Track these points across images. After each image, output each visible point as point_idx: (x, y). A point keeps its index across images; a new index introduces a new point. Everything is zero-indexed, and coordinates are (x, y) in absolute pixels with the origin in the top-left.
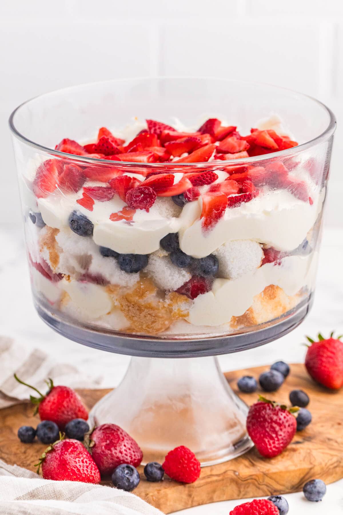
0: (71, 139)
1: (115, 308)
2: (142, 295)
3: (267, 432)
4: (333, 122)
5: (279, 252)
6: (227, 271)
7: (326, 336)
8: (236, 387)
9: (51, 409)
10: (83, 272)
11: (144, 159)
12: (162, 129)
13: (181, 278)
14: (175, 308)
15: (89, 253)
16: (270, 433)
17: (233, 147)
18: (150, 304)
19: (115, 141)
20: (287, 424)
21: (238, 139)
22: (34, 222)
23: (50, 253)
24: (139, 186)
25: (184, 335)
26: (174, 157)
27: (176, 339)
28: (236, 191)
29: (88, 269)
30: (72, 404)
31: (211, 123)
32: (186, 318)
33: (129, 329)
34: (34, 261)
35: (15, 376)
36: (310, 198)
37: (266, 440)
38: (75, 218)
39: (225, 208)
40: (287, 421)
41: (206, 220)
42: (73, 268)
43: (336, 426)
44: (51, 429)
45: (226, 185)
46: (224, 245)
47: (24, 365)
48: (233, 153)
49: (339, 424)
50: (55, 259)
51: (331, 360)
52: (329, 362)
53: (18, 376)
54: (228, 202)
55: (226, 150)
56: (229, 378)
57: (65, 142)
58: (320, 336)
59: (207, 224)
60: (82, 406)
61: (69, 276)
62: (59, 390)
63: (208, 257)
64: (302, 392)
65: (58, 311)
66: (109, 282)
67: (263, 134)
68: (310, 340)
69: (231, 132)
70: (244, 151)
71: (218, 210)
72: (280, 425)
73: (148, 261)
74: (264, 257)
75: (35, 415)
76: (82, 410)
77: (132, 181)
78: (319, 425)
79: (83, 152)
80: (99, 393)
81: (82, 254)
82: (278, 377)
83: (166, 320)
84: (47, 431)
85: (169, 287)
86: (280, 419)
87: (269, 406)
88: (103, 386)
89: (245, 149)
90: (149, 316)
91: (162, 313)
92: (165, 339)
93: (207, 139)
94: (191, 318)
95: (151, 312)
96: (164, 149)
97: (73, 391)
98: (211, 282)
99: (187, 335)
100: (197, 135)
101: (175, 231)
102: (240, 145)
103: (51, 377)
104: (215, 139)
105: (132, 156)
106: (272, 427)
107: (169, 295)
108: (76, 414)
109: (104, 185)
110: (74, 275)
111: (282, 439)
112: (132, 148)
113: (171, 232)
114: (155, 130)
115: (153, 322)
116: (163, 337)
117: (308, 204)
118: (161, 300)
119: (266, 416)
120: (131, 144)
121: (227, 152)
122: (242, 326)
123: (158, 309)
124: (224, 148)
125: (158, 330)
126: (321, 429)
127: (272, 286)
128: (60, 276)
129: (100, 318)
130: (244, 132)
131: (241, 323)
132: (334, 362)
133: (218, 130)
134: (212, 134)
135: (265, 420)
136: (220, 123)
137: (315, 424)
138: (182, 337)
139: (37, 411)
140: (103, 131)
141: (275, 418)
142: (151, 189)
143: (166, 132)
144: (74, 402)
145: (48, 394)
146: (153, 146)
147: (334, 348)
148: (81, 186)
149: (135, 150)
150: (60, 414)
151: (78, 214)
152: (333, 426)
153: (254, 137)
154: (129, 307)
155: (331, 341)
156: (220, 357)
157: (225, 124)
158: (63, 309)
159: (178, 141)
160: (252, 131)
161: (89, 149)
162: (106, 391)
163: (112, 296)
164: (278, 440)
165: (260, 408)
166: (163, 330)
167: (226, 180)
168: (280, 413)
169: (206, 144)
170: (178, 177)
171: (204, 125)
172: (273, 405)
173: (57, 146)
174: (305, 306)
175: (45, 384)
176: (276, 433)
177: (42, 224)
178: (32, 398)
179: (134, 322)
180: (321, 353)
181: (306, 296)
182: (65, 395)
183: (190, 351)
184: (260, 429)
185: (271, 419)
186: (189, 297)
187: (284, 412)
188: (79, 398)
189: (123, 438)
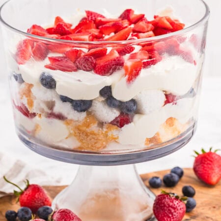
0: (38, 25)
1: (70, 134)
2: (88, 126)
3: (166, 213)
4: (208, 12)
5: (175, 96)
6: (143, 109)
7: (207, 151)
8: (148, 184)
9: (27, 200)
10: (49, 112)
11: (86, 37)
12: (96, 17)
13: (113, 114)
14: (110, 134)
15: (54, 100)
16: (168, 213)
17: (143, 28)
18: (93, 132)
19: (66, 25)
20: (179, 208)
21: (146, 23)
22: (17, 80)
23: (28, 100)
24: (84, 56)
25: (115, 151)
26: (105, 35)
27: (110, 154)
28: (146, 57)
29: (53, 110)
30: (41, 196)
31: (128, 12)
32: (117, 140)
33: (80, 148)
34: (17, 105)
35: (4, 177)
36: (194, 61)
37: (166, 219)
38: (44, 77)
39: (141, 69)
40: (179, 206)
41: (129, 77)
42: (43, 109)
43: (212, 209)
44: (27, 212)
45: (140, 54)
46: (140, 93)
47: (11, 170)
48: (144, 32)
49: (214, 207)
50: (31, 103)
51: (210, 166)
52: (208, 168)
53: (6, 178)
54: (143, 65)
55: (139, 30)
56: (143, 178)
57: (34, 27)
58: (203, 150)
59: (130, 80)
60: (48, 198)
61: (40, 115)
62: (33, 187)
63: (130, 101)
64: (190, 187)
65: (33, 137)
66: (66, 118)
67: (162, 19)
68: (196, 153)
69: (141, 18)
70: (151, 31)
71: (136, 71)
72: (174, 208)
73: (91, 104)
74: (166, 100)
75: (17, 203)
76: (47, 200)
77: (79, 52)
78: (201, 208)
79: (46, 33)
80: (59, 189)
81: (49, 100)
82: (176, 177)
83: (104, 141)
84: (24, 214)
85: (106, 121)
86: (174, 205)
87: (167, 196)
88: (61, 184)
89: (151, 30)
90: (93, 139)
91: (101, 137)
92: (103, 154)
93: (126, 23)
94: (120, 140)
95: (94, 137)
96: (99, 30)
97: (42, 188)
98: (132, 117)
99: (118, 151)
100: (120, 21)
101: (109, 85)
102: (148, 27)
103: (27, 179)
104: (131, 23)
105: (78, 36)
106: (169, 210)
107: (105, 126)
108: (43, 203)
109: (61, 55)
110: (44, 114)
111: (176, 217)
112: (78, 30)
113: (107, 85)
114: (92, 17)
115: (96, 143)
116: (102, 153)
117: (193, 65)
118: (100, 129)
119: (166, 203)
120: (77, 28)
121: (140, 32)
122: (152, 144)
123: (98, 135)
124: (137, 29)
125: (98, 148)
126: (202, 211)
127: (171, 118)
128: (34, 115)
129: (61, 141)
130: (150, 18)
131: (152, 142)
132: (212, 167)
133: (132, 17)
134: (129, 20)
135: (165, 206)
136: (133, 12)
137: (198, 207)
138: (114, 152)
139: (19, 200)
140: (58, 19)
141: (171, 204)
142: (93, 58)
143: (99, 18)
144: (43, 195)
145: (26, 189)
146: (91, 28)
147: (212, 158)
148: (46, 56)
149: (80, 32)
150: (33, 203)
151: (46, 75)
152: (210, 208)
153: (157, 21)
154: (80, 133)
155: (210, 154)
156: (137, 165)
157: (137, 13)
158: (37, 136)
159: (107, 25)
160: (155, 17)
161: (50, 31)
162: (63, 187)
163: (69, 126)
164: (173, 218)
165: (161, 198)
166: (102, 148)
167: (140, 50)
168: (174, 201)
169: (126, 27)
170: (109, 49)
171: (123, 13)
172: (170, 196)
173: (28, 30)
174: (191, 131)
175: (24, 183)
176: (172, 214)
177: (22, 81)
178: (15, 192)
179: (84, 143)
180: (203, 162)
181: (192, 124)
182: (37, 191)
183: (120, 161)
184: (162, 211)
185: (169, 205)
186: (118, 126)
187: (177, 200)
188: (46, 192)
189: (73, 218)
